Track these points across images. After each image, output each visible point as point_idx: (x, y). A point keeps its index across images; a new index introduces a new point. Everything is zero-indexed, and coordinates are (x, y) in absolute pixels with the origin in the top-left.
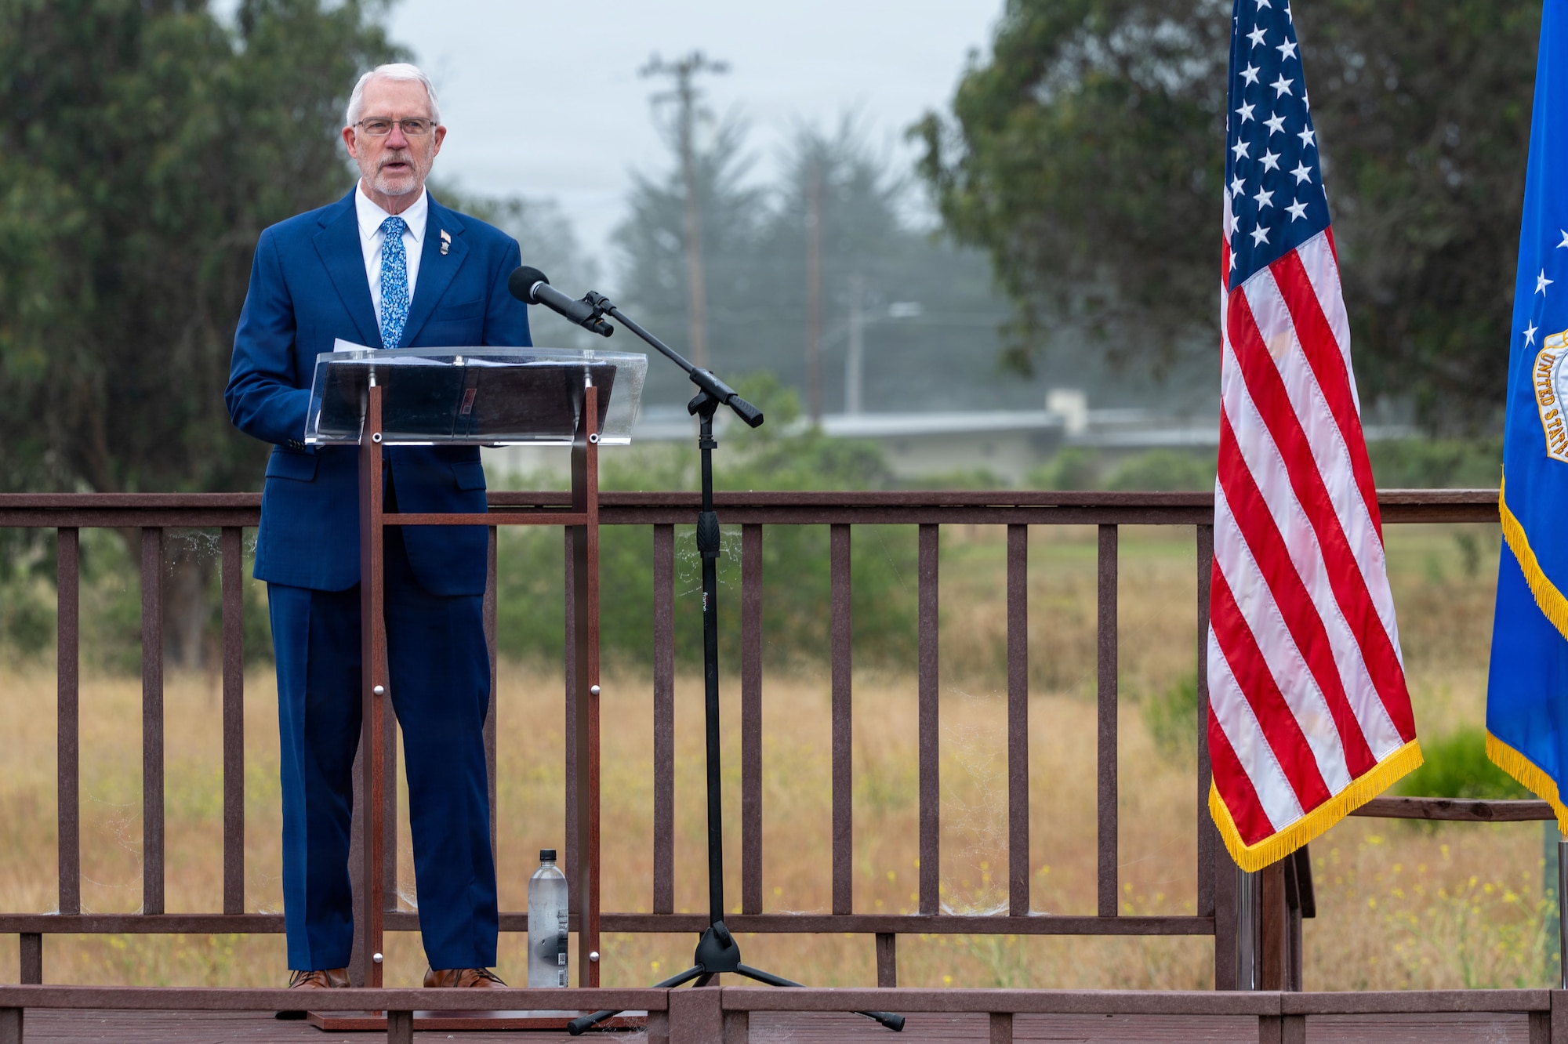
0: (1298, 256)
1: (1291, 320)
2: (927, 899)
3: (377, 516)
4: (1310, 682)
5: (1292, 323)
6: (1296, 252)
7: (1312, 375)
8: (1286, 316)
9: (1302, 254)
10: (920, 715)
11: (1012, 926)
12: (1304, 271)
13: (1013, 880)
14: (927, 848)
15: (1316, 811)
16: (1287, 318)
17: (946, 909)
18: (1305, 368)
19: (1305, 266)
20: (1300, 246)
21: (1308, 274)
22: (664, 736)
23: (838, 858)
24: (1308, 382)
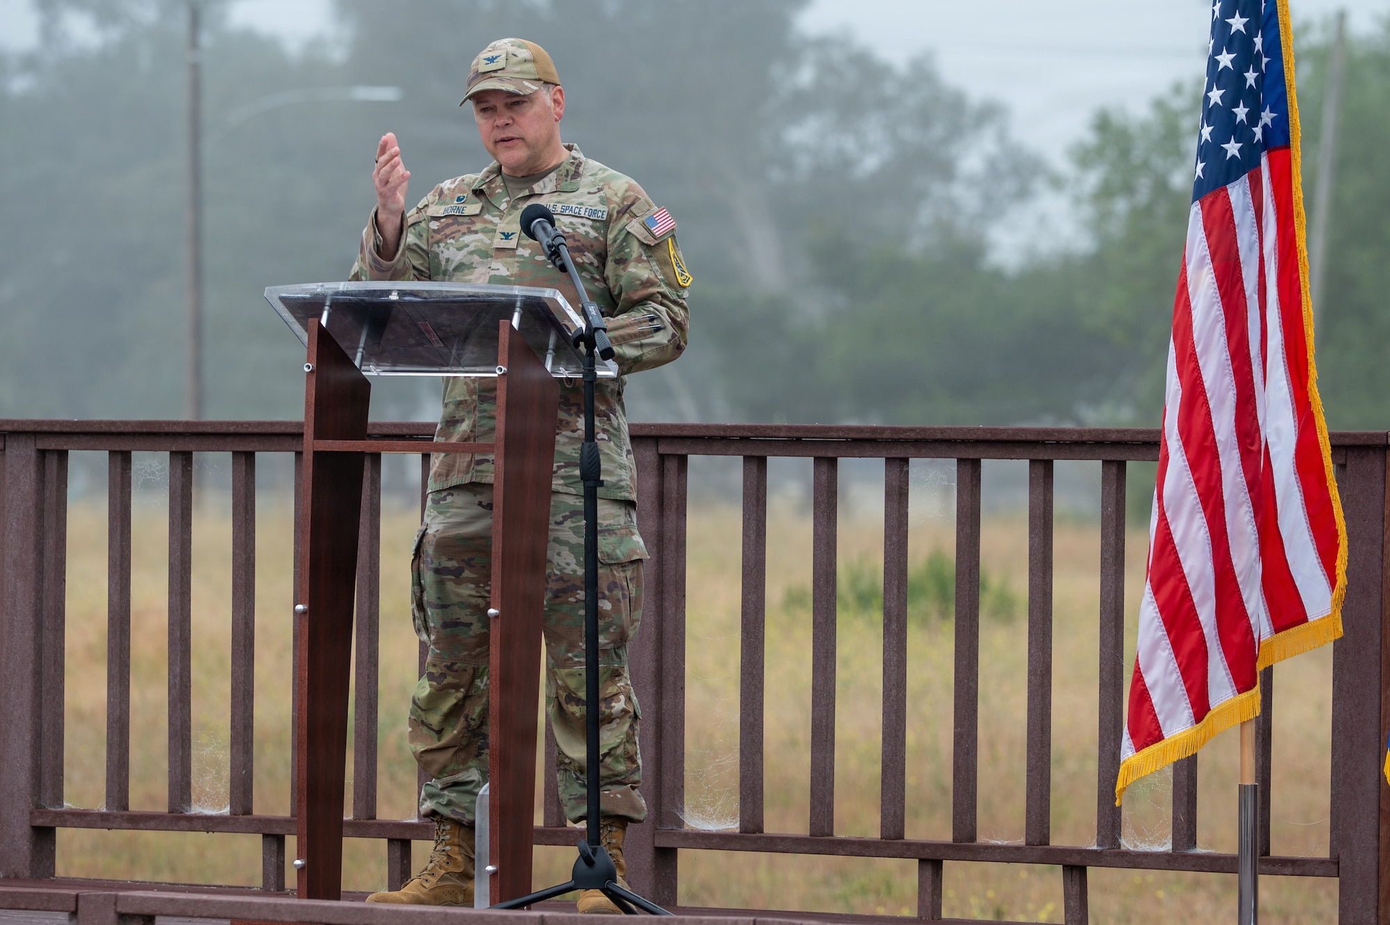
0: (1228, 194)
1: (1209, 257)
2: (1103, 833)
3: (308, 442)
4: (1156, 620)
5: (1210, 261)
6: (1227, 190)
7: (1221, 315)
8: (1205, 253)
9: (1231, 193)
10: (1101, 650)
11: (1168, 862)
12: (1232, 210)
13: (1175, 816)
14: (1104, 782)
15: (1146, 751)
16: (1205, 255)
17: (1127, 844)
18: (1216, 307)
19: (1233, 206)
20: (1230, 185)
21: (1234, 213)
22: (891, 665)
23: (1031, 790)
24: (1216, 321)
